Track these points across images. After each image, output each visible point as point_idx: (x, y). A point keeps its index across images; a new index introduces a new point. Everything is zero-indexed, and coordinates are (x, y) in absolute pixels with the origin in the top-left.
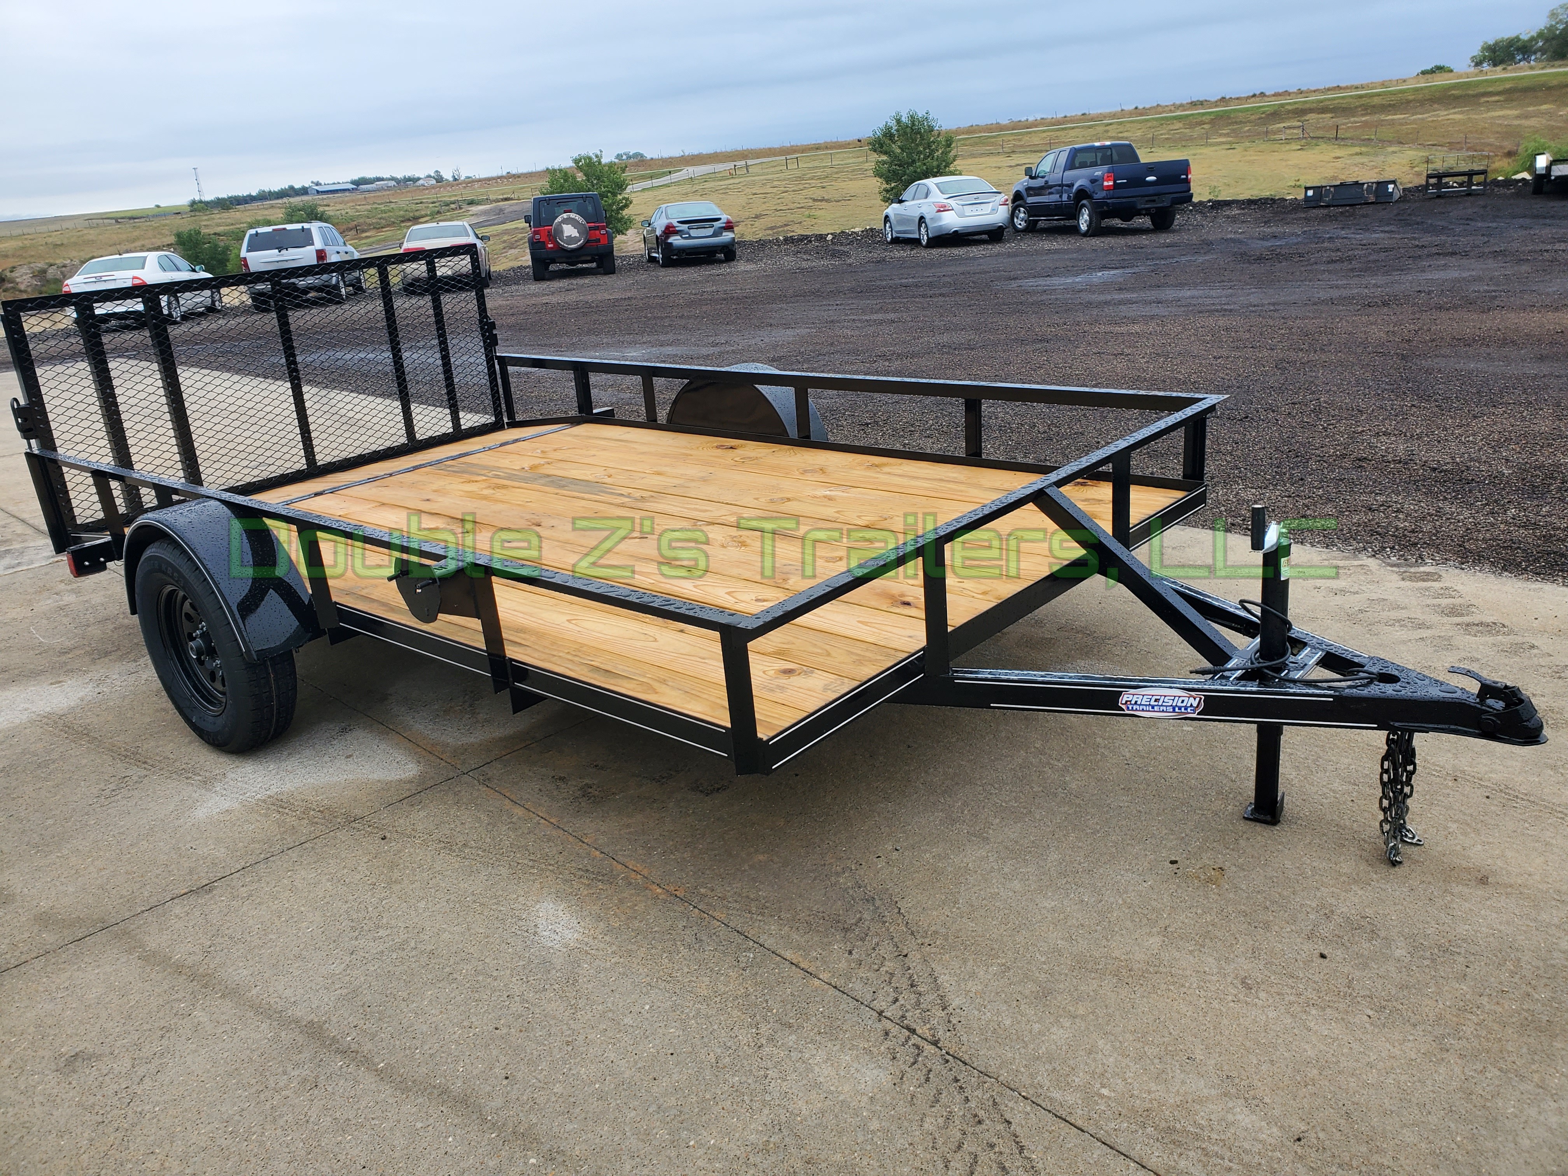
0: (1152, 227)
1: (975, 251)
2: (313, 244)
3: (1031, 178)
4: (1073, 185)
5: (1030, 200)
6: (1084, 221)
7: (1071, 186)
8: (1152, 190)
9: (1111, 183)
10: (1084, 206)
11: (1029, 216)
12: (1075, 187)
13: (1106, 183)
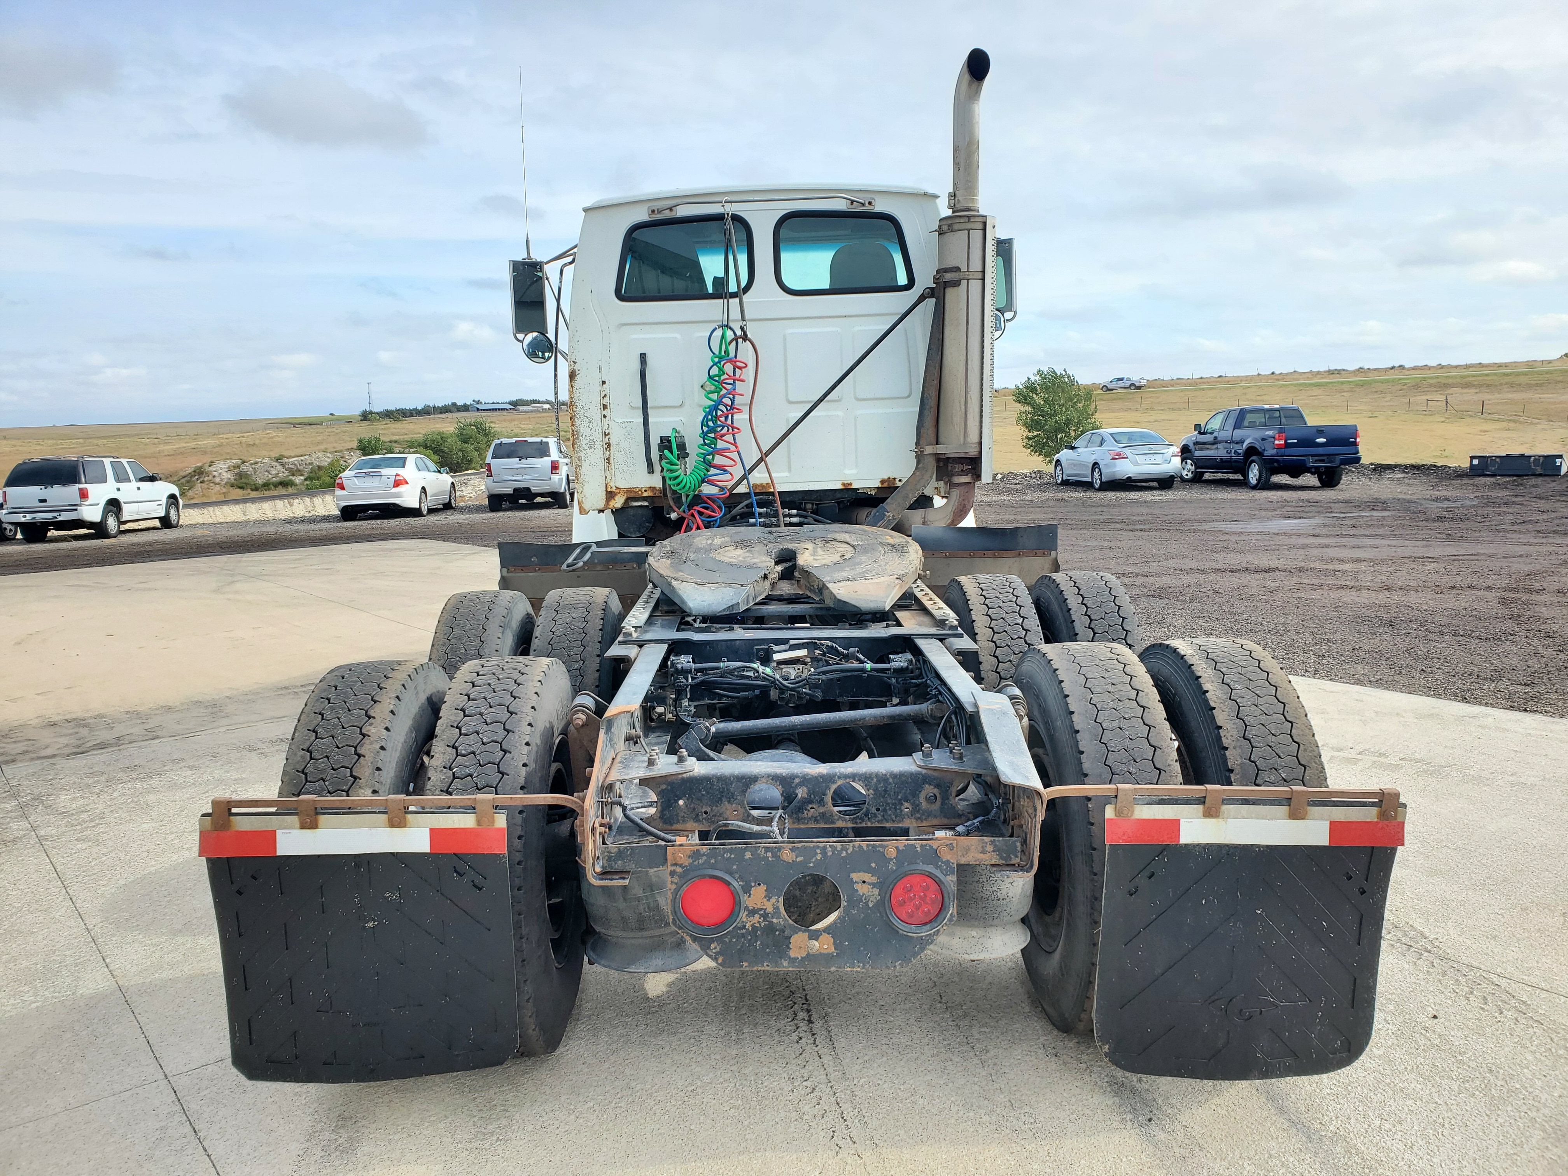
0: (1318, 484)
1: (1148, 496)
2: (549, 456)
3: (1200, 433)
4: (1243, 442)
5: (1198, 453)
6: (1254, 474)
7: (1241, 442)
8: (1321, 450)
9: (1282, 442)
10: (1253, 461)
11: (1196, 469)
12: (1245, 444)
13: (1277, 442)
